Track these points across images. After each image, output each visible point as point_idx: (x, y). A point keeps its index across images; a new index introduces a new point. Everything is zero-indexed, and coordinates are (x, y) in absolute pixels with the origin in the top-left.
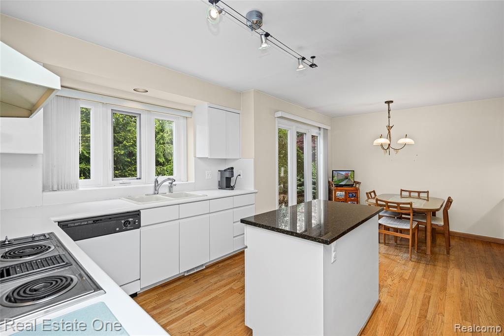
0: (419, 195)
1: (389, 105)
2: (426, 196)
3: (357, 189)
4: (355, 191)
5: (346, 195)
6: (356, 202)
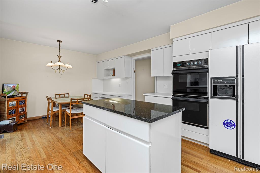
0: (64, 96)
1: (60, 43)
2: (68, 96)
3: (26, 98)
4: (24, 99)
5: (17, 103)
6: (24, 108)
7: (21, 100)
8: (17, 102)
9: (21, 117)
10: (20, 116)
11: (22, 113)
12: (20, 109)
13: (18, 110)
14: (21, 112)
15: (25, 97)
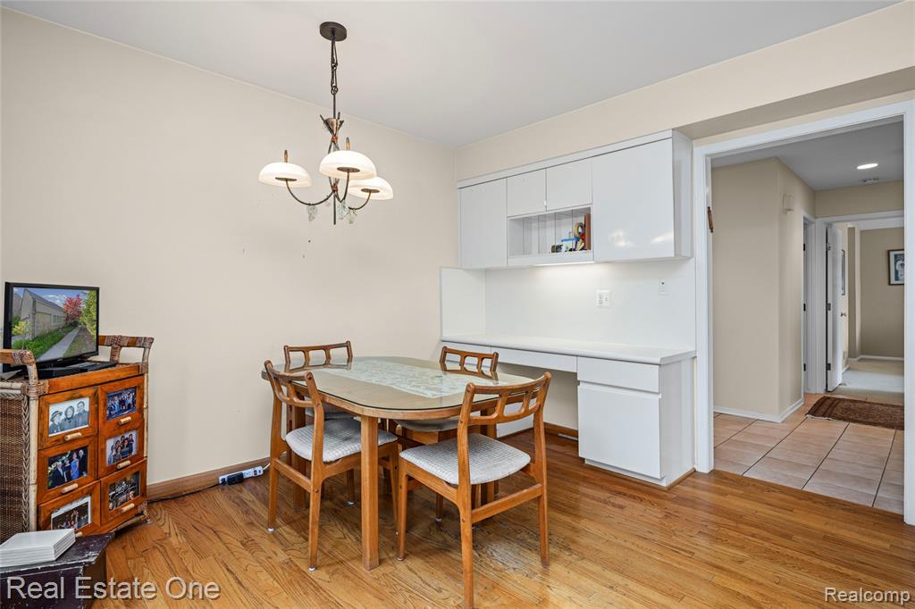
3: (139, 371)
4: (133, 382)
5: (97, 410)
6: (134, 434)
7: (118, 387)
8: (95, 400)
9: (119, 489)
10: (113, 487)
11: (121, 465)
12: (110, 443)
13: (104, 451)
14: (117, 460)
15: (137, 367)
